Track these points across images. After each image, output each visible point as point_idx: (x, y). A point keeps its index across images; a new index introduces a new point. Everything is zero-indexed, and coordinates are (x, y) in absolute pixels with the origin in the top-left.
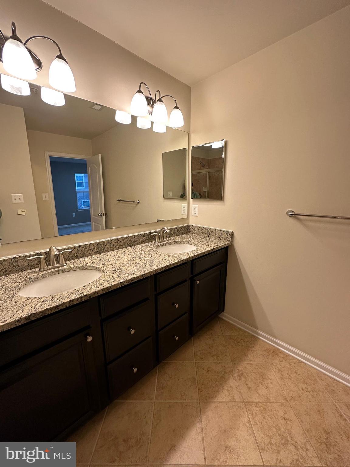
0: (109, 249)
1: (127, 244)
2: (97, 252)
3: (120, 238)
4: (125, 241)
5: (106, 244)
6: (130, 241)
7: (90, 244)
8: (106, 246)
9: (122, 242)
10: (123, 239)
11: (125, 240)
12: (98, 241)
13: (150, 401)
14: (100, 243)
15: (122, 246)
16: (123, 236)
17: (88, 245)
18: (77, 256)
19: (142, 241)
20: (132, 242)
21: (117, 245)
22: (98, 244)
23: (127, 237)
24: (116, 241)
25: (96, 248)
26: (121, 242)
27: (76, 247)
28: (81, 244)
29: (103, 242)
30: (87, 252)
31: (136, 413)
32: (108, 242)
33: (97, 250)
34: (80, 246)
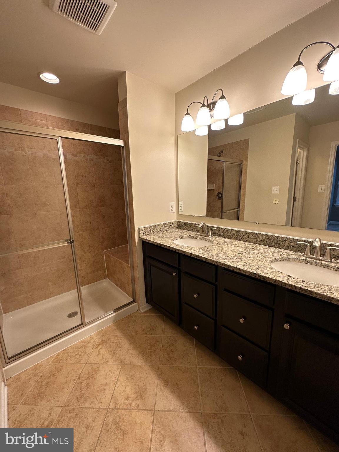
0: (247, 240)
1: (266, 242)
2: (236, 238)
3: (259, 234)
4: (264, 239)
5: (244, 234)
6: (270, 240)
7: (232, 230)
8: (244, 236)
9: (261, 238)
10: (262, 235)
11: (264, 237)
12: (239, 229)
13: (197, 363)
14: (239, 231)
15: (260, 242)
16: (263, 233)
17: (231, 230)
18: (222, 235)
19: (287, 246)
20: (272, 242)
21: (255, 239)
22: (238, 232)
23: (267, 235)
24: (254, 235)
25: (235, 234)
26: (259, 237)
27: (223, 228)
28: (226, 227)
29: (242, 231)
30: (229, 235)
31: (188, 354)
32: (246, 233)
33: (237, 236)
34: (225, 229)
